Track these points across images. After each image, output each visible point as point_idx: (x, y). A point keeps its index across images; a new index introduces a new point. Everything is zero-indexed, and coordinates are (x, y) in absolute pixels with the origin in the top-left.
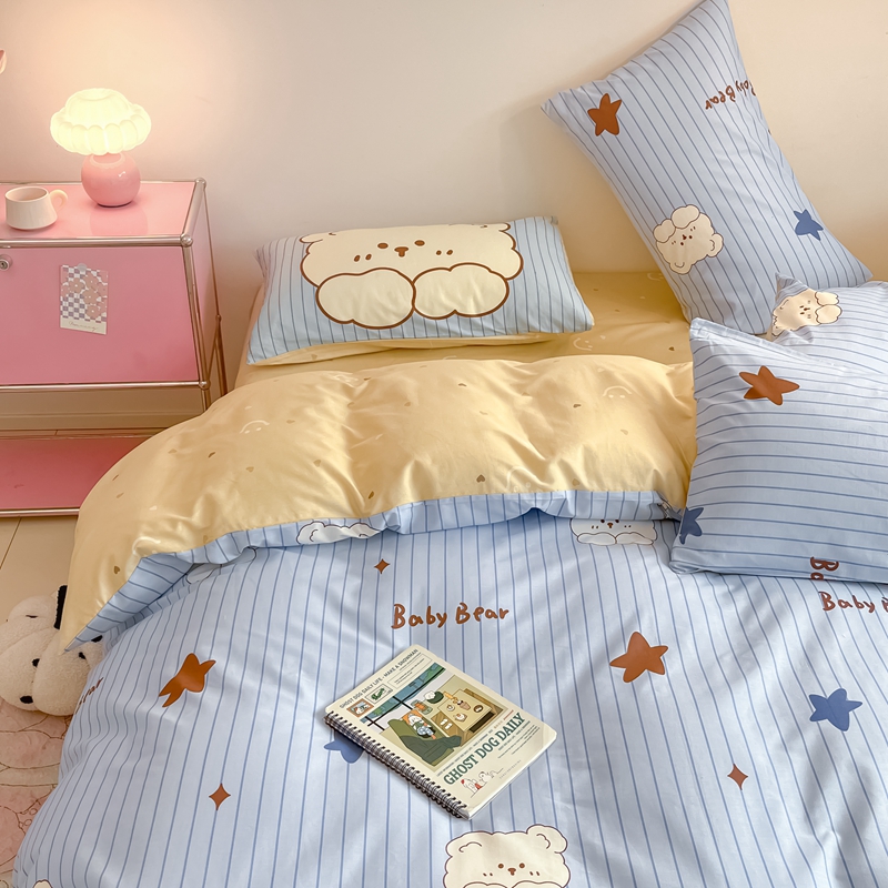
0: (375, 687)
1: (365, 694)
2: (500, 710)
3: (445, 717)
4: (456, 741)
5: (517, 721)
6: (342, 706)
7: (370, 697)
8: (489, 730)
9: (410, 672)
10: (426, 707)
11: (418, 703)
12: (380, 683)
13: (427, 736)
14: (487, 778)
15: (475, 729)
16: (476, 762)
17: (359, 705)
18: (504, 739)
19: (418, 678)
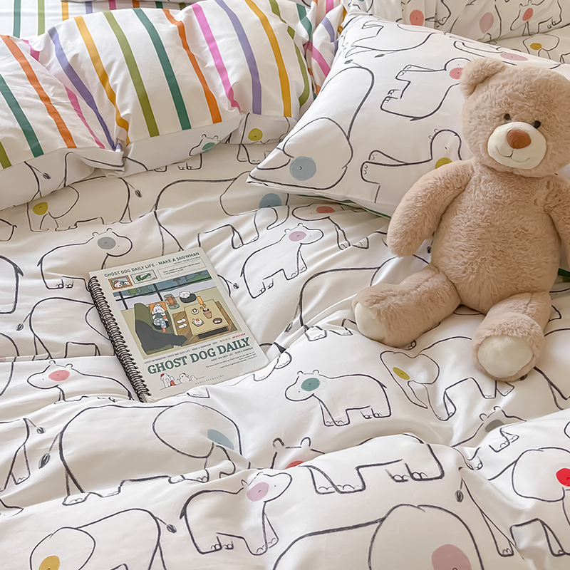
0: (145, 269)
1: (132, 272)
3: (185, 317)
5: (242, 343)
6: (106, 275)
8: (214, 341)
10: (175, 303)
12: (152, 268)
13: (159, 327)
15: (203, 336)
16: (185, 364)
17: (121, 280)
18: (221, 353)
19: (185, 276)
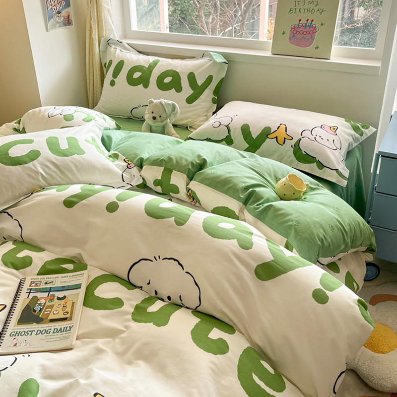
2: (71, 319)
4: (39, 321)
7: (45, 282)
9: (70, 282)
11: (54, 296)
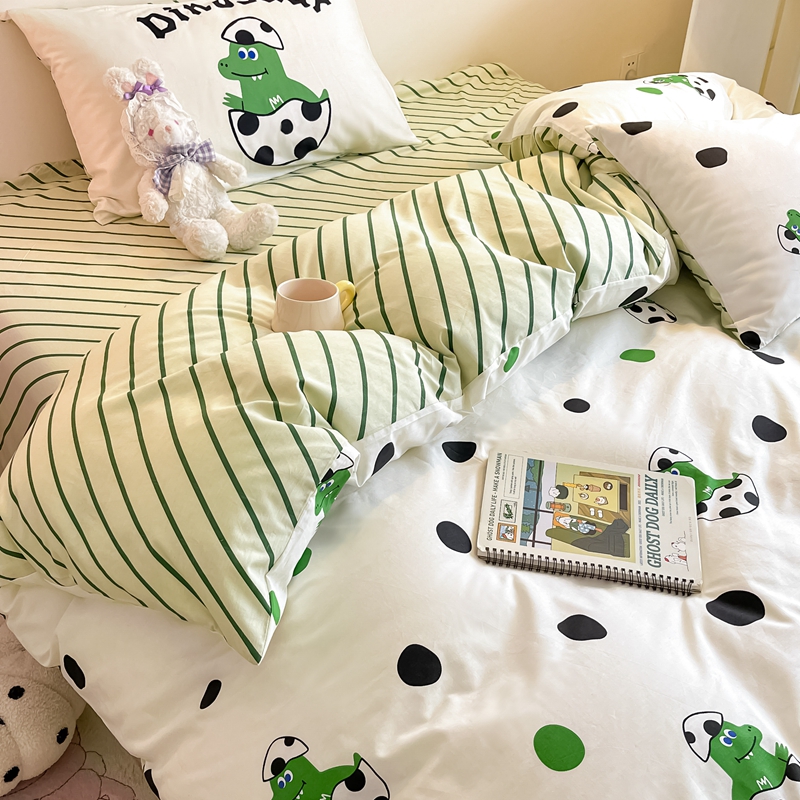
0: (498, 506)
1: (496, 517)
3: (589, 507)
5: (651, 483)
6: (490, 538)
8: (636, 501)
10: (563, 505)
12: (498, 500)
13: (592, 532)
14: (681, 546)
15: (624, 503)
16: (658, 536)
17: (503, 531)
18: (657, 504)
19: (527, 480)
